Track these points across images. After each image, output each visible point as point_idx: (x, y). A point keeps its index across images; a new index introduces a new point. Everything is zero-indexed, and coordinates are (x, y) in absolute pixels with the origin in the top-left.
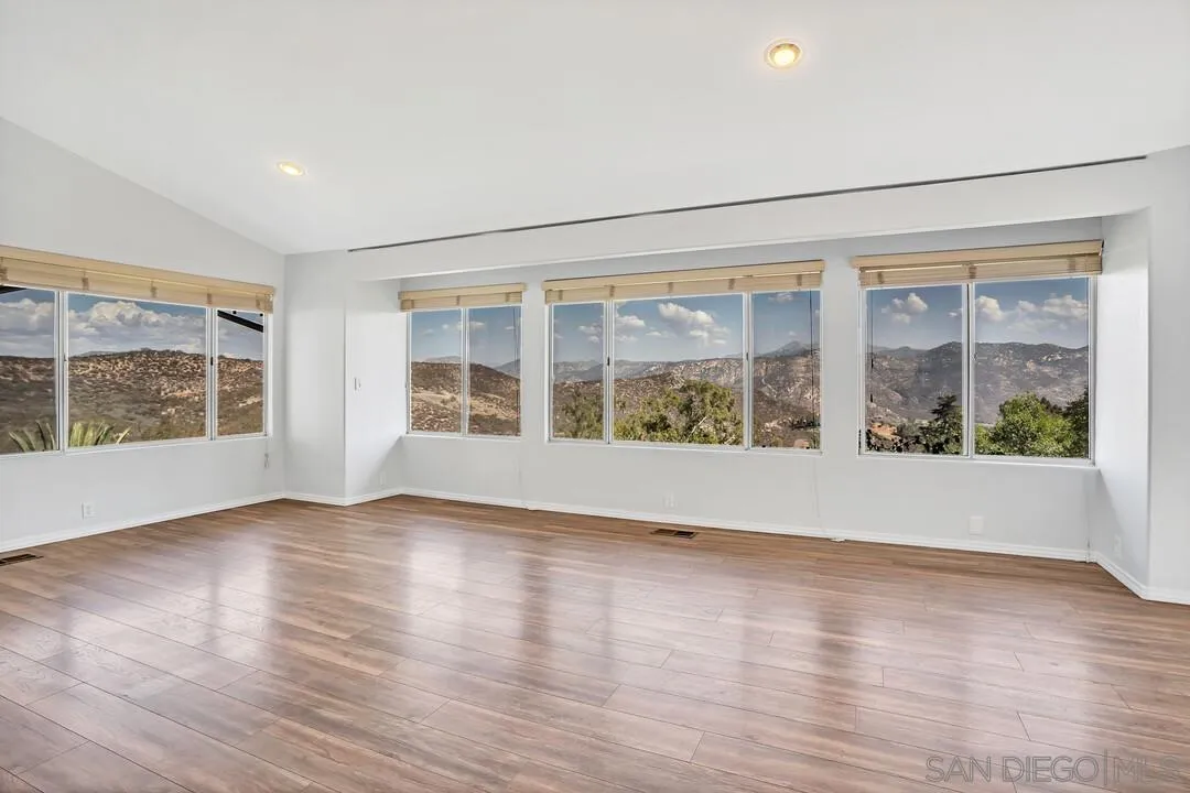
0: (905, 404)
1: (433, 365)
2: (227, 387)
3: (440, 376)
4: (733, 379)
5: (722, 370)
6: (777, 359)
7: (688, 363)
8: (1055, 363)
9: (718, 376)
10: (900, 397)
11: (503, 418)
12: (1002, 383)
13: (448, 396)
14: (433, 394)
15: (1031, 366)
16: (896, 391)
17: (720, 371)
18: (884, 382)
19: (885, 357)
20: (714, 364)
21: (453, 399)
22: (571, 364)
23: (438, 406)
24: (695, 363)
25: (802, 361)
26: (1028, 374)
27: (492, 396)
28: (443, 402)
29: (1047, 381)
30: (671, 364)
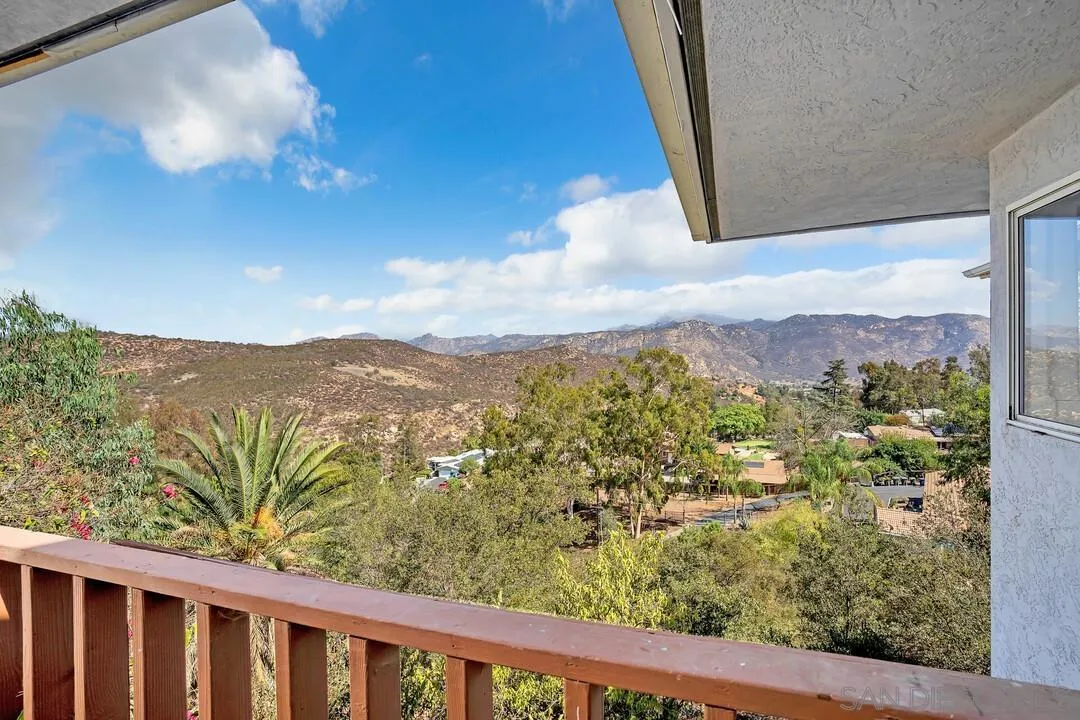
0: (761, 367)
1: (354, 341)
2: (160, 365)
3: (361, 351)
4: (615, 350)
5: (605, 341)
6: (652, 330)
7: (576, 336)
8: (880, 331)
9: (603, 346)
10: (757, 363)
11: (423, 388)
12: (840, 348)
13: (371, 369)
14: (357, 368)
15: (861, 333)
16: (753, 356)
17: (603, 342)
18: (743, 349)
19: (743, 328)
20: (599, 336)
21: (376, 372)
22: (473, 338)
23: (363, 379)
24: (582, 335)
25: (674, 332)
26: (859, 341)
27: (410, 368)
28: (367, 374)
29: (873, 346)
30: (560, 337)
